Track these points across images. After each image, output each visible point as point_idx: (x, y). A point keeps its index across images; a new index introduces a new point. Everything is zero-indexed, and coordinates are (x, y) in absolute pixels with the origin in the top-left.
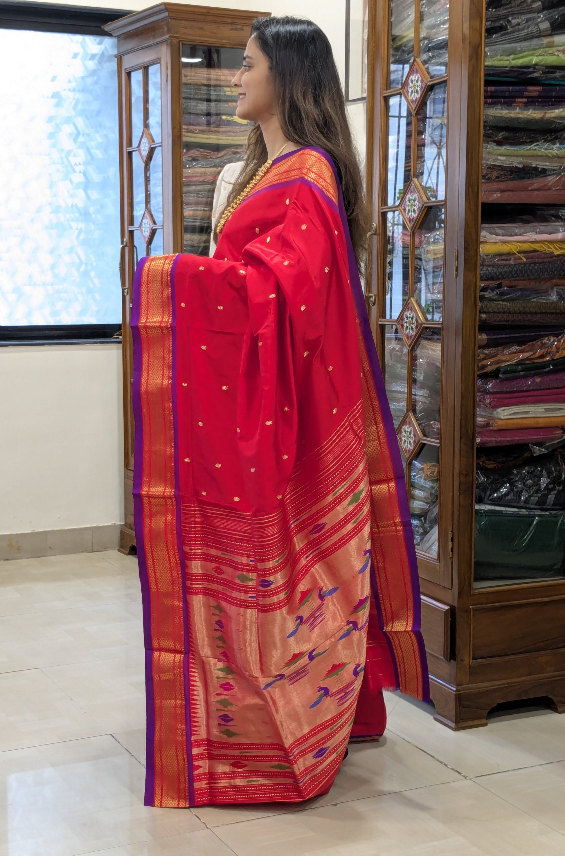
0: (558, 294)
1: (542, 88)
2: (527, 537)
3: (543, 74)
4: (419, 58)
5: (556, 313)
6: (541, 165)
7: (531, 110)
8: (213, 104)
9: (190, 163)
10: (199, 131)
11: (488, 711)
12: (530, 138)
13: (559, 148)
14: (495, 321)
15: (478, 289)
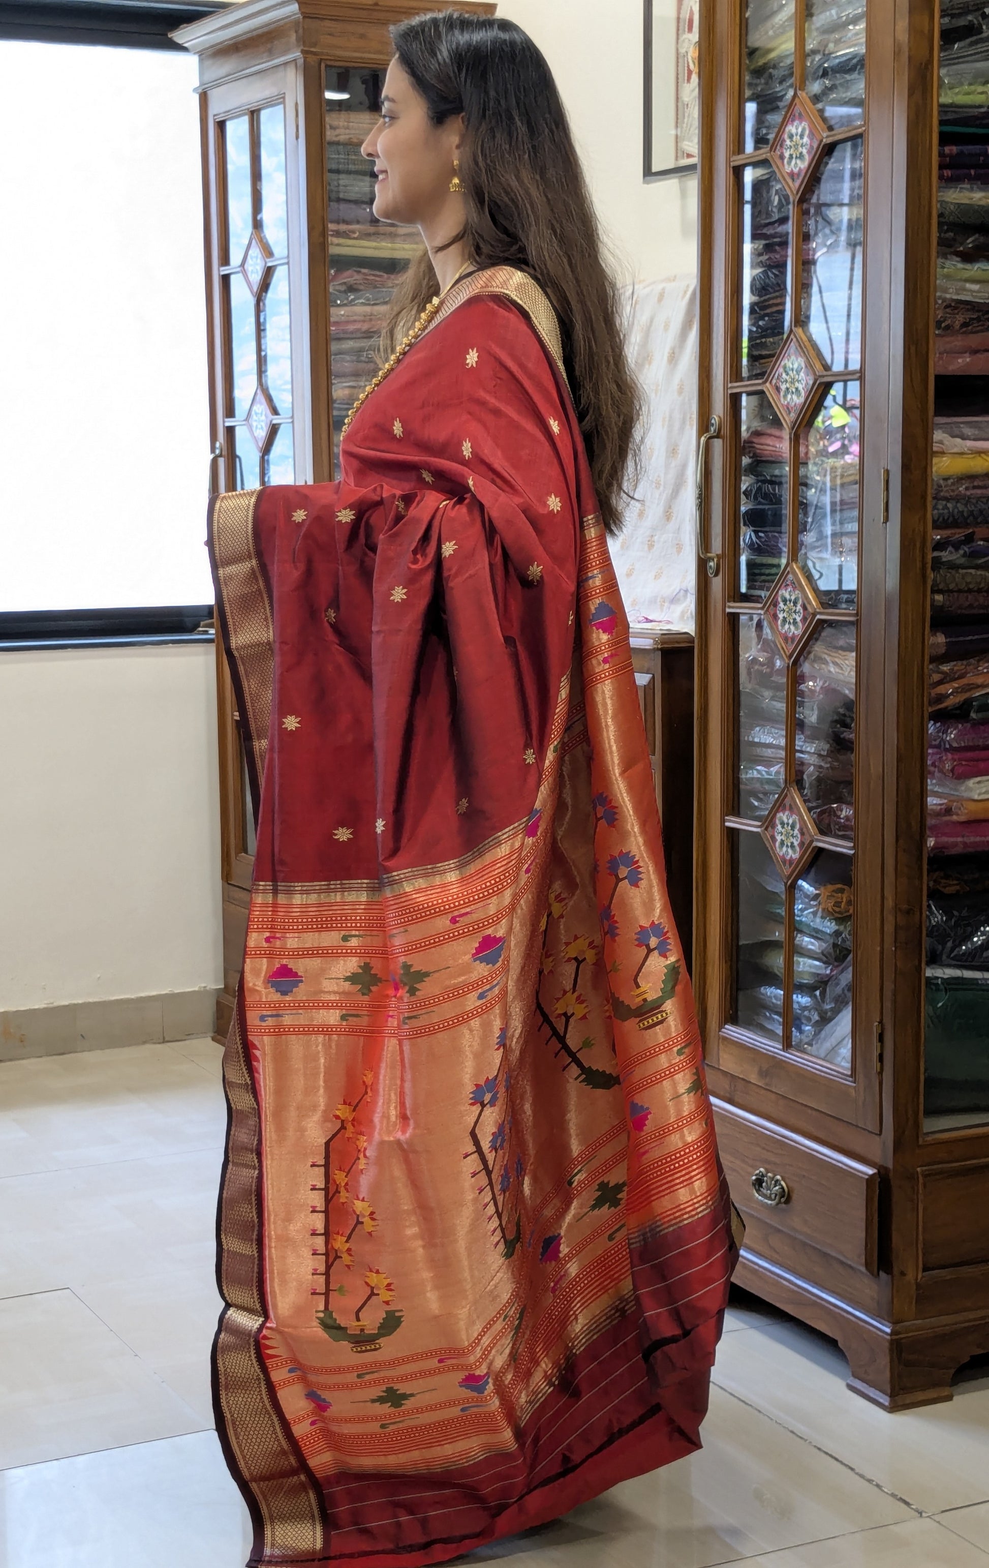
4: (803, 89)
9: (344, 295)
10: (358, 233)
11: (953, 1371)
14: (960, 607)
15: (929, 546)
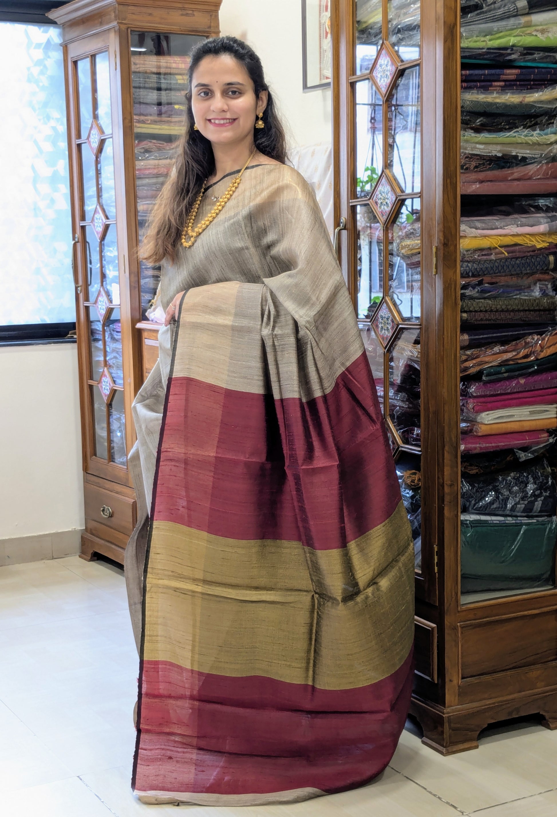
0: (541, 289)
1: (519, 71)
2: (515, 547)
3: (521, 55)
4: (387, 40)
5: (539, 310)
6: (521, 152)
7: (509, 94)
8: (163, 93)
9: (142, 155)
10: (151, 120)
11: (478, 732)
12: (508, 123)
13: (539, 134)
14: (476, 320)
15: (458, 287)
